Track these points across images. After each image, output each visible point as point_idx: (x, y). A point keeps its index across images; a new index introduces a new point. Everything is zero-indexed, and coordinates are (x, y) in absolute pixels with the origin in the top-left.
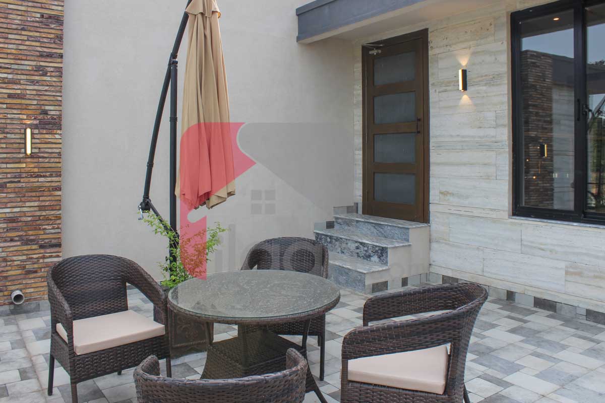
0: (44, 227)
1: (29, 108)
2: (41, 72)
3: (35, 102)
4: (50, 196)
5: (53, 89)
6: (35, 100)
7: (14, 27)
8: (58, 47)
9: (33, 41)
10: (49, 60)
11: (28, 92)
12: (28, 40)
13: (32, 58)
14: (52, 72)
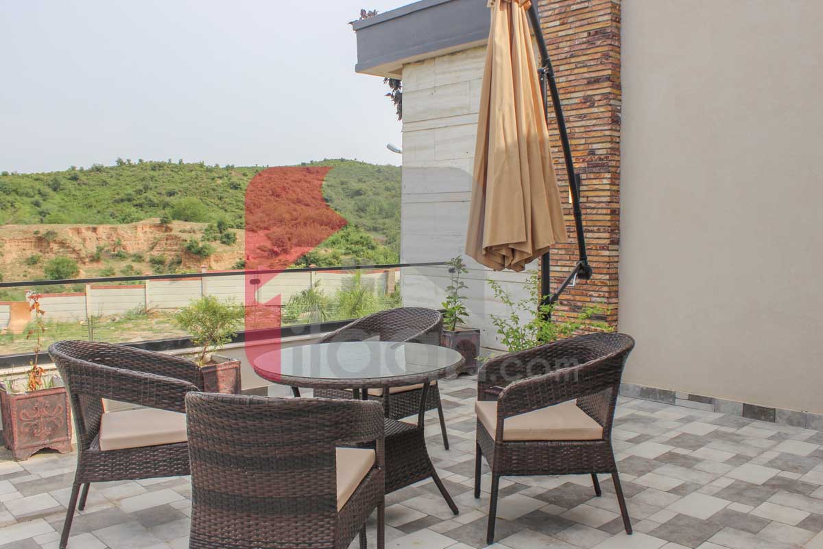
0: (591, 293)
1: (579, 149)
2: (588, 104)
3: (583, 141)
4: (596, 256)
5: (601, 122)
6: (583, 138)
7: (563, 56)
8: (605, 68)
9: (580, 67)
10: (596, 86)
11: (577, 130)
12: (576, 68)
13: (580, 88)
14: (600, 100)
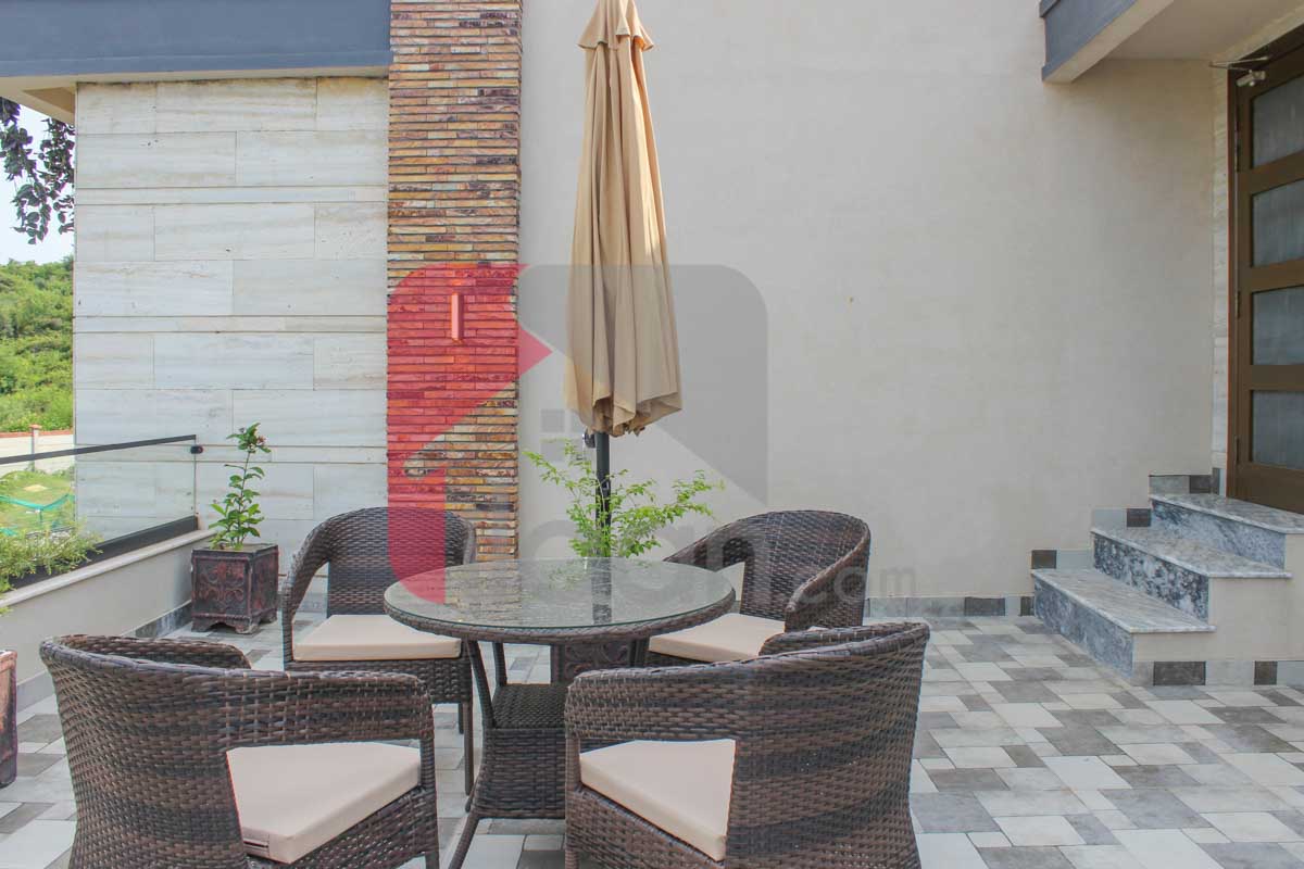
0: (484, 471)
1: (461, 257)
2: (479, 193)
3: (469, 247)
4: (494, 416)
5: (499, 222)
6: (470, 242)
7: (437, 118)
8: (508, 145)
9: (466, 139)
10: (493, 169)
11: (458, 230)
12: (459, 138)
13: (466, 169)
14: (498, 190)
